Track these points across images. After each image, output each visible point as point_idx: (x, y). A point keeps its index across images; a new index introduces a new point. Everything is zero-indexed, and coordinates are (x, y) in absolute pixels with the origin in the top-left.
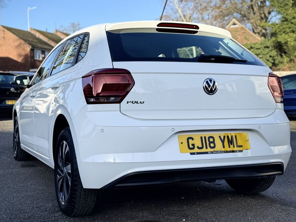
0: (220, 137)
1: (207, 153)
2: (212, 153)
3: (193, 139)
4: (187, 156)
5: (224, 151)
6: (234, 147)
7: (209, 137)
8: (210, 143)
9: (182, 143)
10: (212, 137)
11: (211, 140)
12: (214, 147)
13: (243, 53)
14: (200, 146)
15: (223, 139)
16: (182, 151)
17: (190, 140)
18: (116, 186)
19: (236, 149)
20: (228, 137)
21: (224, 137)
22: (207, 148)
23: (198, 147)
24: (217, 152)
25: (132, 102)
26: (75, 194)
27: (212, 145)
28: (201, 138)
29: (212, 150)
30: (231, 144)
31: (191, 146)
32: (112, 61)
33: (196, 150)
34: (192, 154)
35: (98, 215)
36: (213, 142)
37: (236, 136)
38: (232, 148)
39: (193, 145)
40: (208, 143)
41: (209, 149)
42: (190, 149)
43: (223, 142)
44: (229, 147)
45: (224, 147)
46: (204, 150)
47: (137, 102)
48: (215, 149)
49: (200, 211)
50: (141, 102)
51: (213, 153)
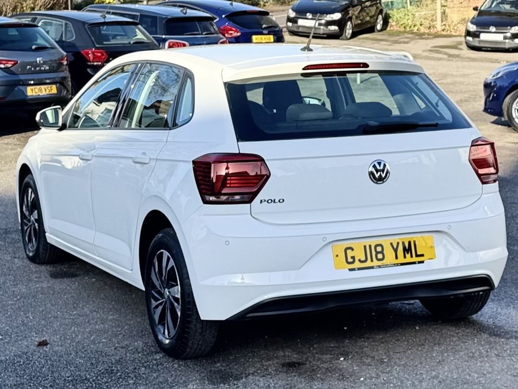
0: (391, 244)
1: (372, 268)
2: (380, 267)
3: (352, 249)
4: (344, 273)
5: (398, 264)
6: (412, 256)
7: (376, 246)
8: (377, 253)
9: (337, 256)
12: (383, 259)
13: (438, 104)
14: (363, 259)
15: (395, 247)
16: (337, 268)
17: (349, 251)
18: (248, 316)
19: (415, 259)
20: (403, 243)
22: (372, 261)
23: (360, 261)
24: (387, 266)
25: (268, 202)
26: (189, 328)
27: (380, 256)
28: (365, 247)
29: (380, 263)
31: (350, 260)
32: (238, 142)
33: (357, 265)
34: (350, 270)
35: (218, 356)
36: (382, 252)
38: (409, 259)
39: (353, 258)
41: (376, 263)
42: (349, 263)
43: (396, 251)
44: (405, 257)
45: (397, 257)
46: (369, 264)
47: (274, 200)
48: (384, 262)
49: (367, 347)
50: (279, 201)
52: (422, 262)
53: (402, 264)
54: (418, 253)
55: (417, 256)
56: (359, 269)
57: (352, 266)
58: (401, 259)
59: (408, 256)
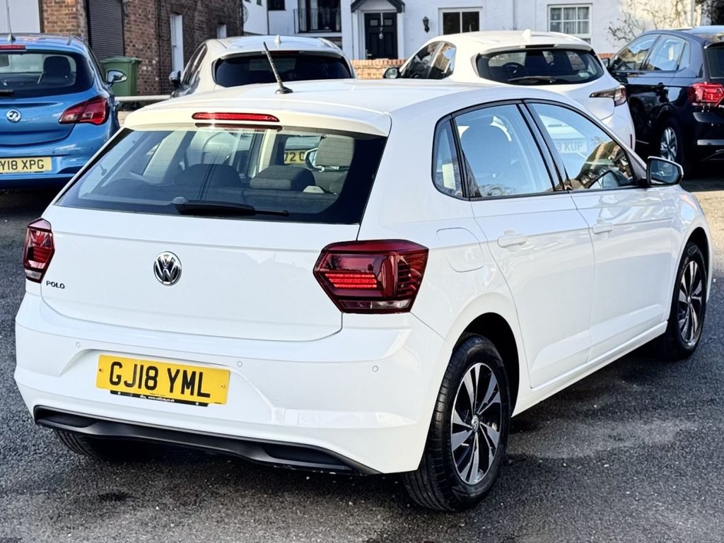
0: (169, 370)
1: (138, 396)
5: (171, 399)
8: (149, 378)
10: (155, 369)
11: (152, 373)
15: (173, 375)
17: (116, 367)
19: (196, 398)
20: (185, 372)
21: (178, 372)
22: (140, 386)
23: (126, 383)
24: (156, 398)
27: (151, 383)
29: (148, 392)
30: (188, 388)
34: (113, 392)
36: (154, 378)
37: (201, 374)
39: (119, 377)
40: (144, 377)
51: (147, 398)
52: (205, 405)
53: (177, 401)
54: (202, 392)
55: (200, 394)
56: (123, 394)
57: (115, 388)
58: (177, 394)
59: (187, 391)
